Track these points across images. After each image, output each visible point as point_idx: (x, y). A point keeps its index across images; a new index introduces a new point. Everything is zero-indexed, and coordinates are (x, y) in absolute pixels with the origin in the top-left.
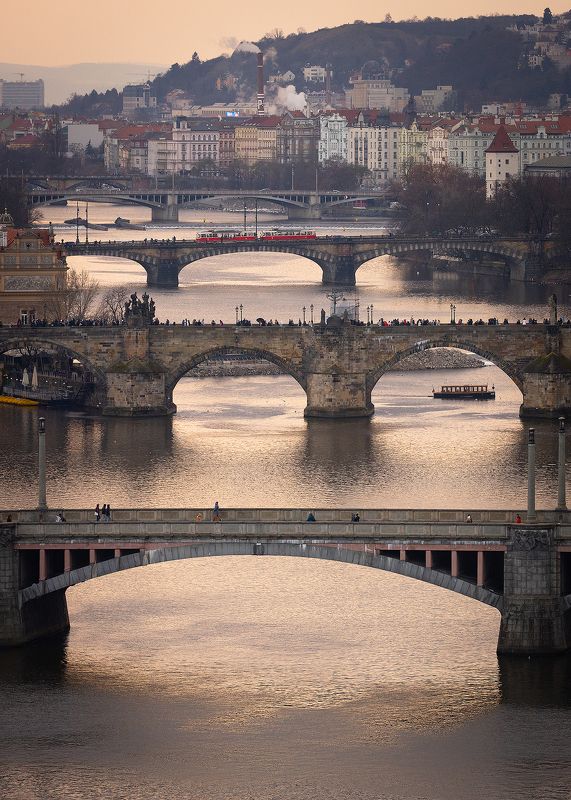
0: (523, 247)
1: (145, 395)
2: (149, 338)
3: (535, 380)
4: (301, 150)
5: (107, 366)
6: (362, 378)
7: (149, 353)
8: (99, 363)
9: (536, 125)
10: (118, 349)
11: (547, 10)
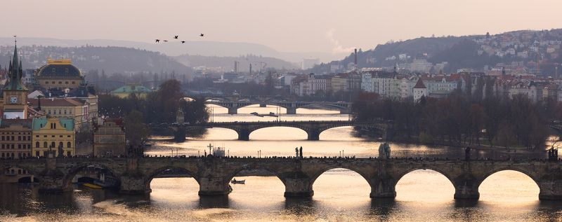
0: (386, 126)
1: (135, 185)
2: (137, 162)
3: (290, 181)
4: (355, 86)
5: (121, 173)
6: (221, 179)
7: (138, 168)
8: (118, 172)
9: (442, 77)
10: (125, 167)
11: (488, 33)
